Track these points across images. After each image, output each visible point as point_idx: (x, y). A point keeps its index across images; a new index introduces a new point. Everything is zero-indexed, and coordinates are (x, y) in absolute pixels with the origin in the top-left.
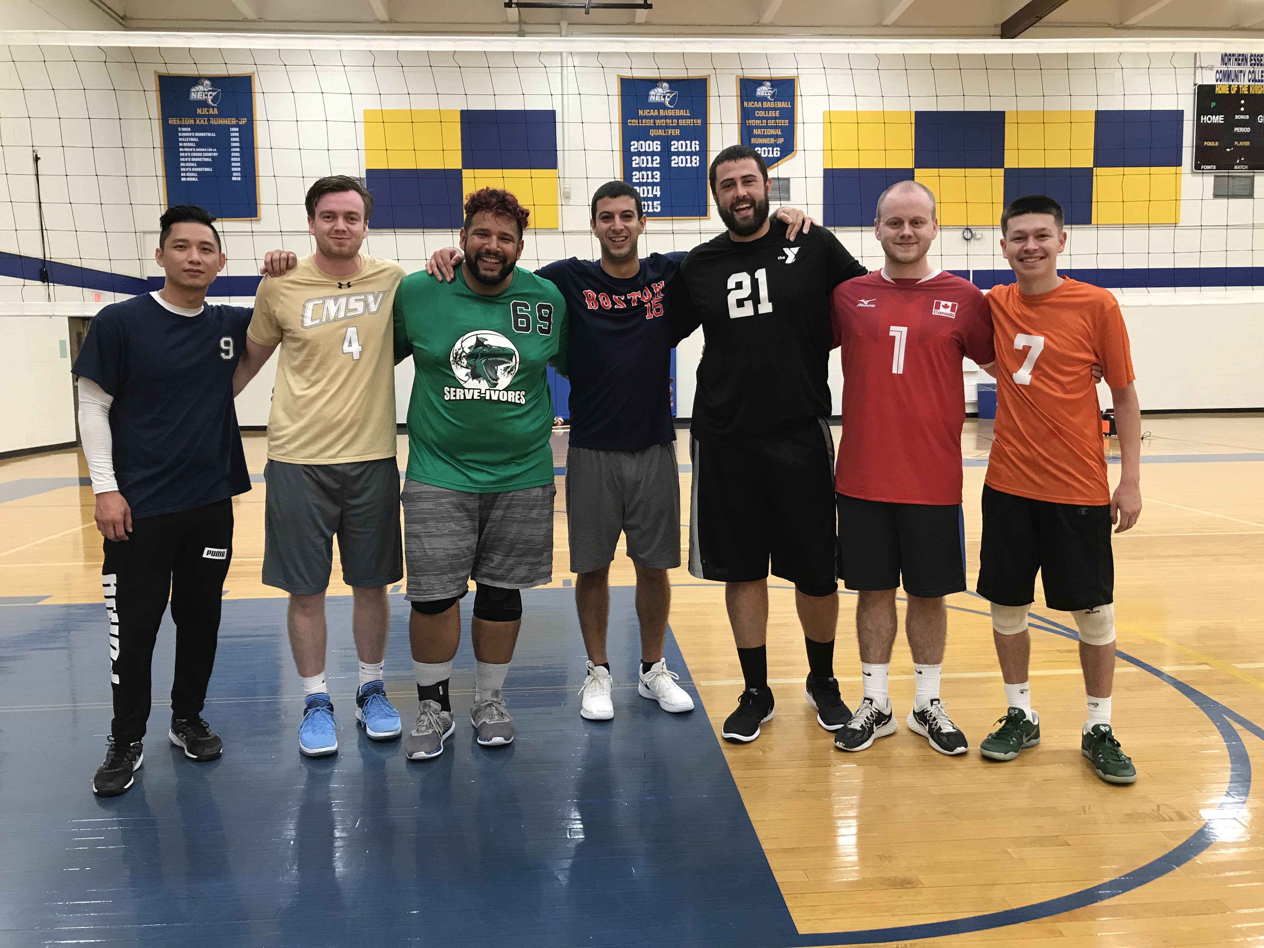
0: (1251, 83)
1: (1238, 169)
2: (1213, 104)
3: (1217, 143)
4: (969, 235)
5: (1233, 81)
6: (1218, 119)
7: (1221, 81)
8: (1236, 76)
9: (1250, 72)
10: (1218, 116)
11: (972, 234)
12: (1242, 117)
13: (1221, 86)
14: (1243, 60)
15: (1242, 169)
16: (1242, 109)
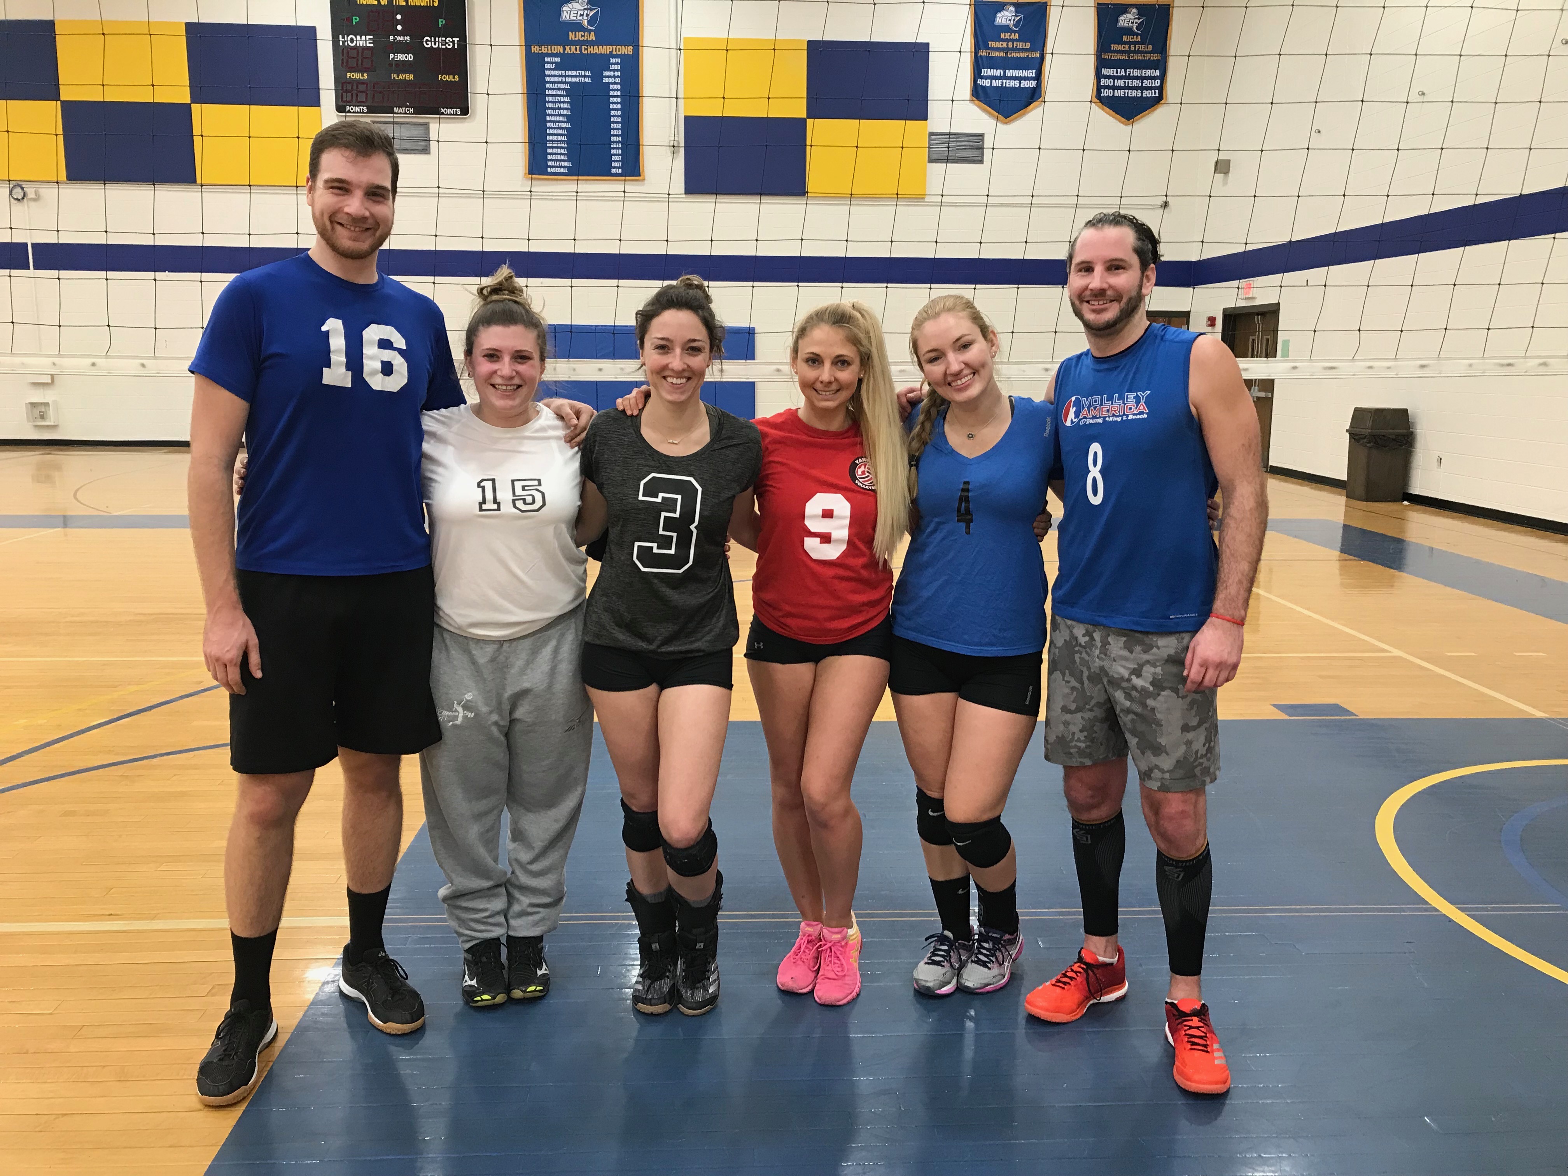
1: (401, 113)
2: (356, 19)
3: (365, 75)
4: (18, 193)
6: (364, 41)
10: (363, 37)
11: (25, 194)
12: (399, 38)
15: (406, 113)
16: (399, 27)
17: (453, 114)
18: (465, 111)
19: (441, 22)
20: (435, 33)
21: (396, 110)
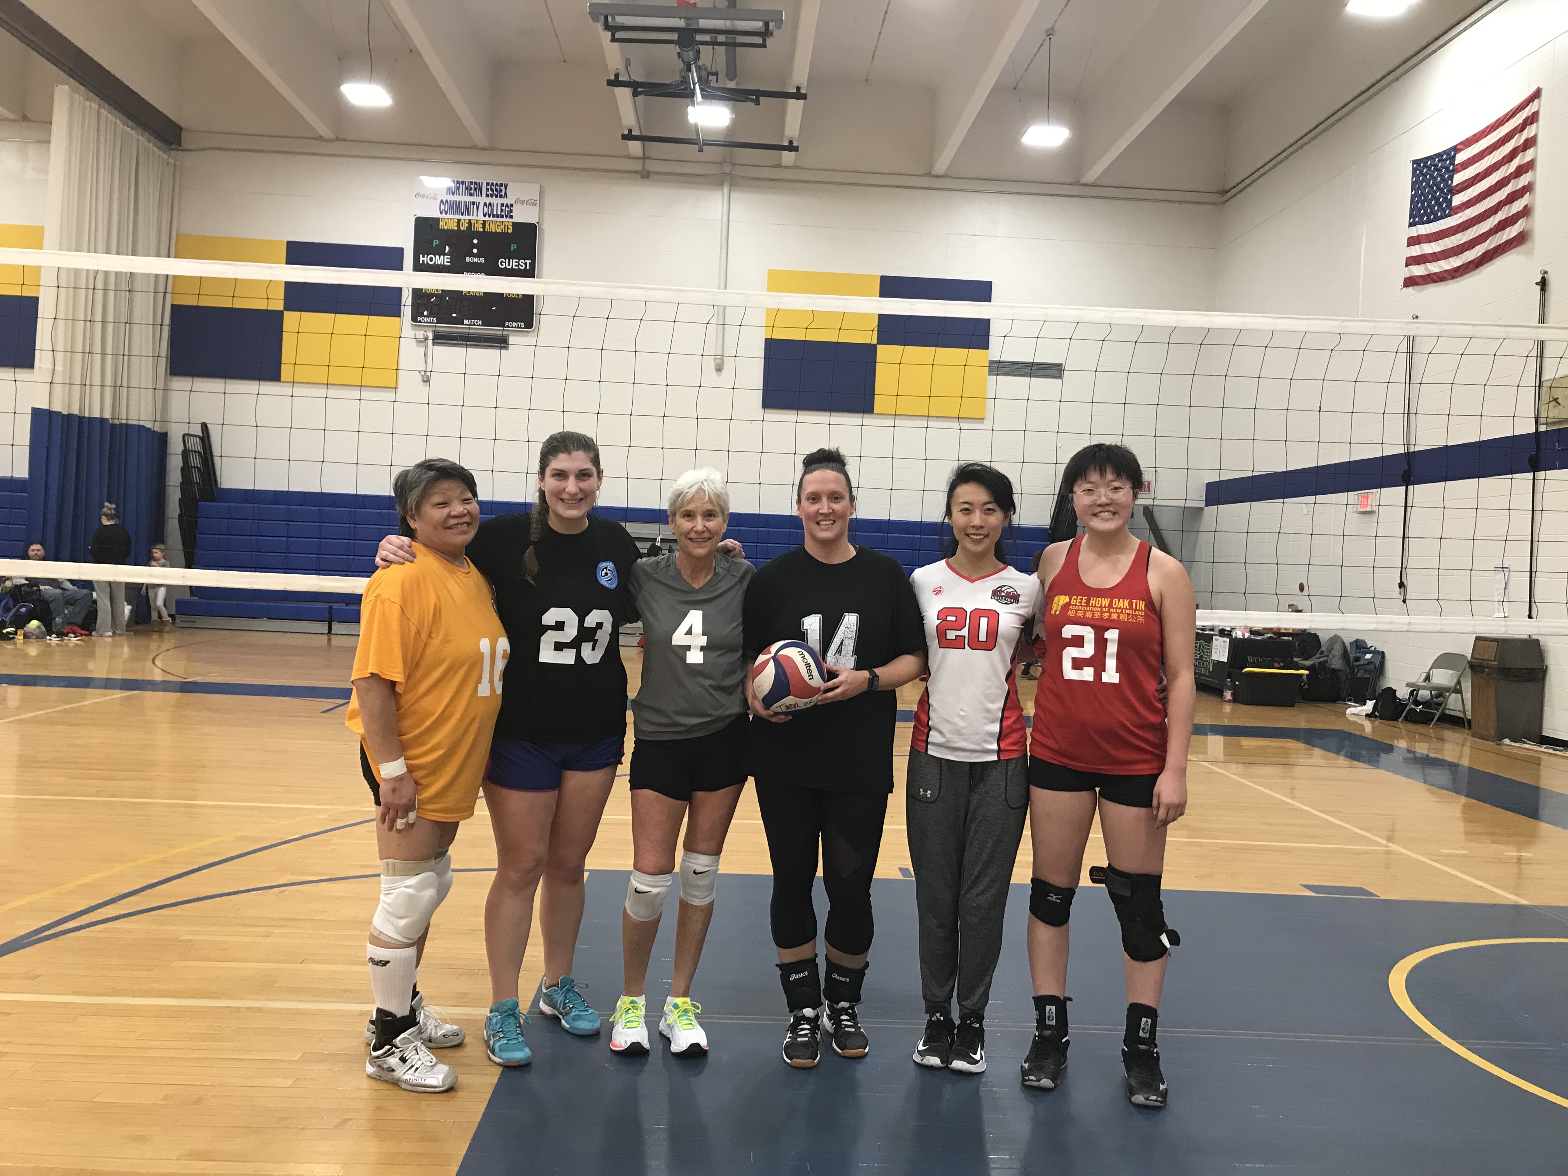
0: (487, 218)
1: (470, 325)
2: (436, 242)
5: (462, 215)
6: (442, 260)
7: (446, 214)
8: (467, 209)
9: (485, 204)
10: (442, 257)
12: (476, 260)
13: (446, 220)
14: (475, 189)
15: (474, 325)
16: (475, 251)
17: (518, 328)
18: (529, 325)
19: (513, 247)
20: (510, 256)
21: (466, 322)
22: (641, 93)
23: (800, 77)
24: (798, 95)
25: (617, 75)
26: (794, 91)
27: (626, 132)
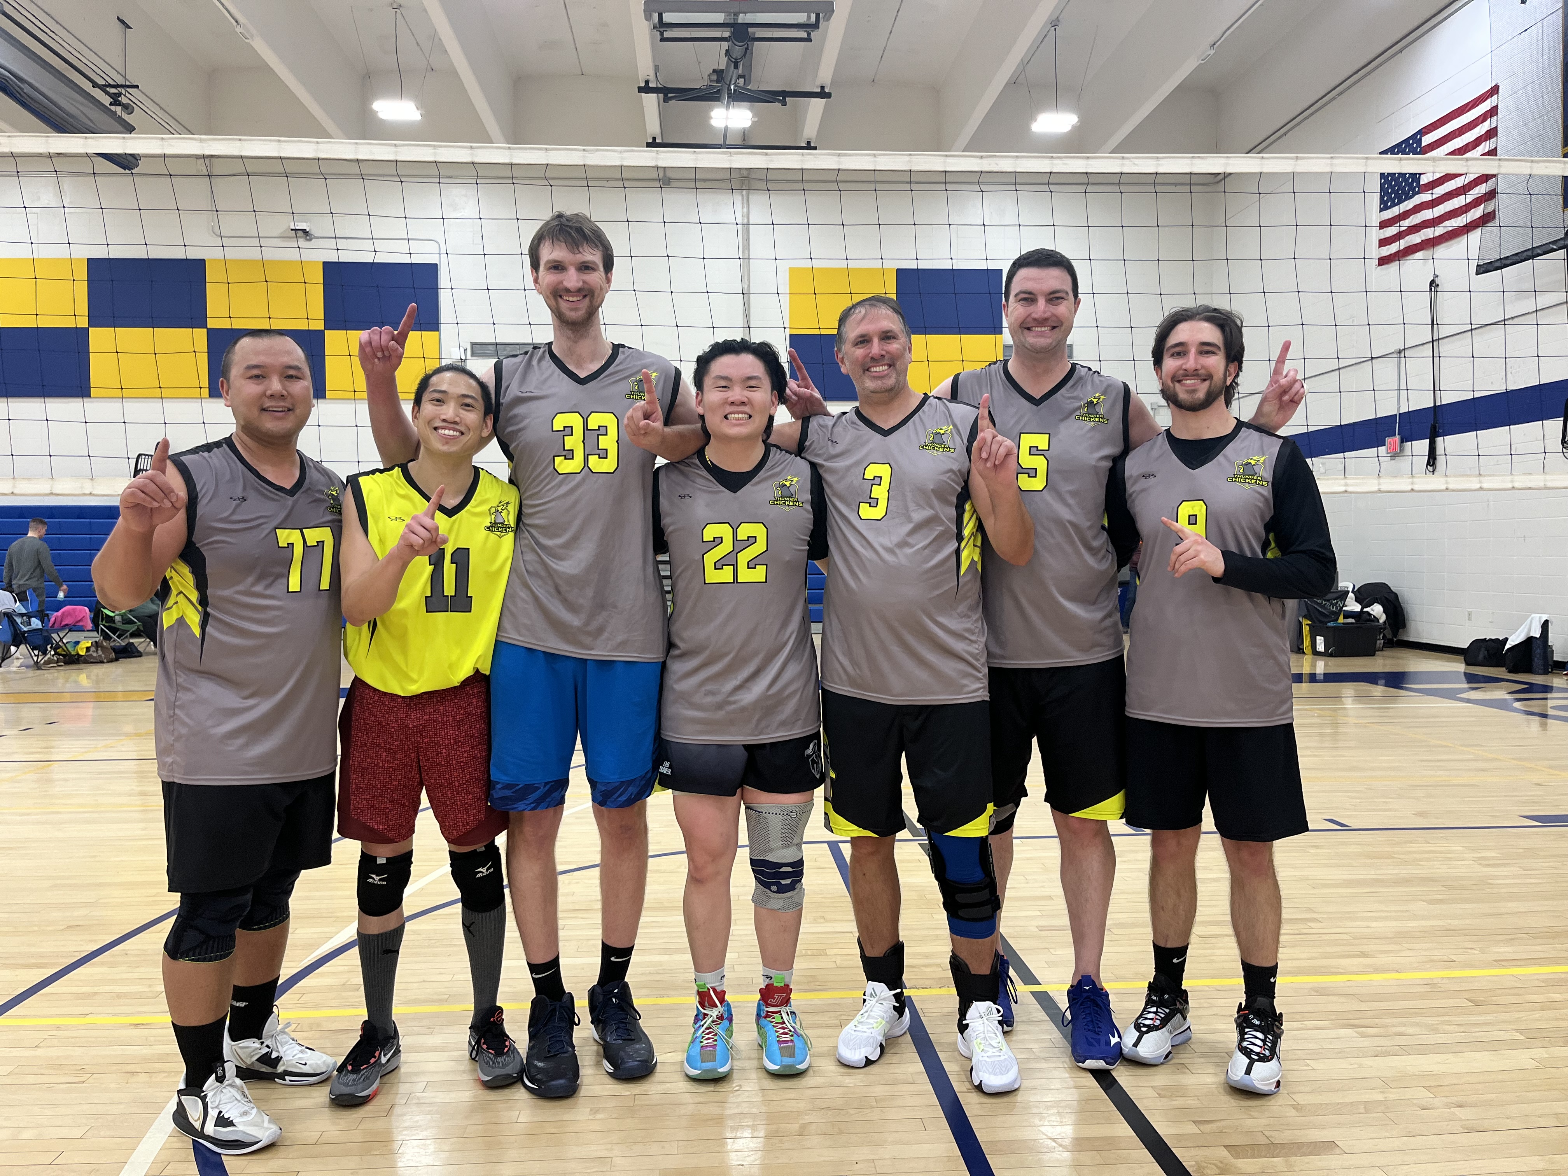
22: (672, 98)
23: (825, 76)
24: (823, 94)
25: (647, 82)
26: (819, 90)
27: (650, 141)
